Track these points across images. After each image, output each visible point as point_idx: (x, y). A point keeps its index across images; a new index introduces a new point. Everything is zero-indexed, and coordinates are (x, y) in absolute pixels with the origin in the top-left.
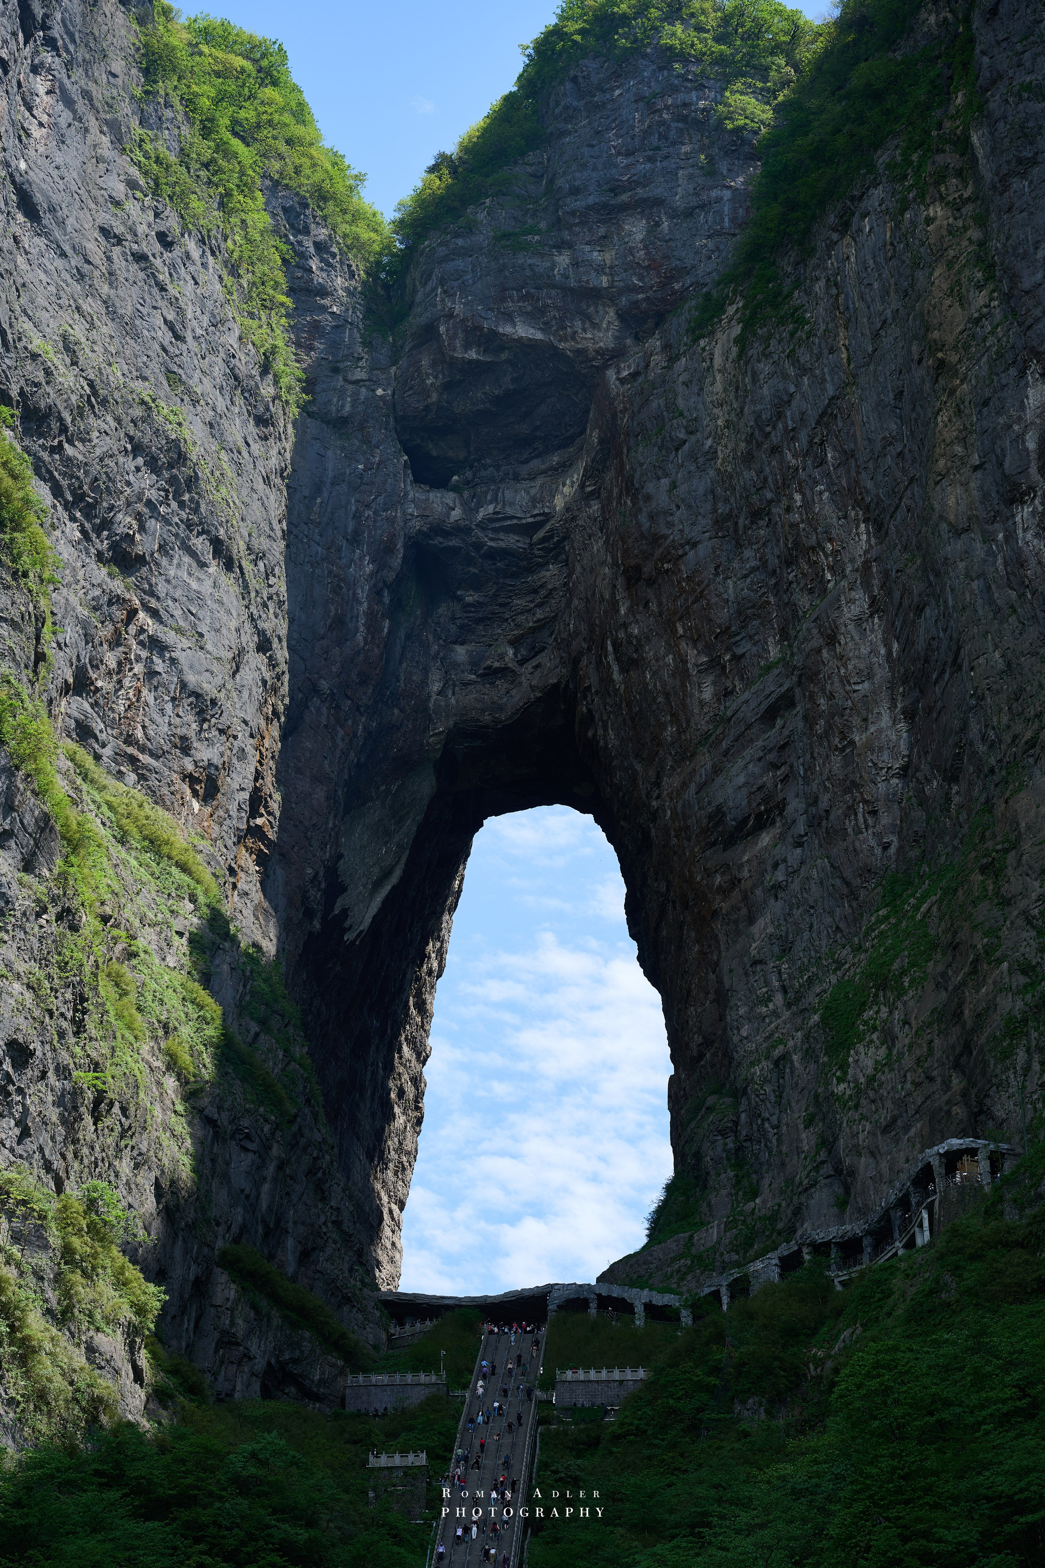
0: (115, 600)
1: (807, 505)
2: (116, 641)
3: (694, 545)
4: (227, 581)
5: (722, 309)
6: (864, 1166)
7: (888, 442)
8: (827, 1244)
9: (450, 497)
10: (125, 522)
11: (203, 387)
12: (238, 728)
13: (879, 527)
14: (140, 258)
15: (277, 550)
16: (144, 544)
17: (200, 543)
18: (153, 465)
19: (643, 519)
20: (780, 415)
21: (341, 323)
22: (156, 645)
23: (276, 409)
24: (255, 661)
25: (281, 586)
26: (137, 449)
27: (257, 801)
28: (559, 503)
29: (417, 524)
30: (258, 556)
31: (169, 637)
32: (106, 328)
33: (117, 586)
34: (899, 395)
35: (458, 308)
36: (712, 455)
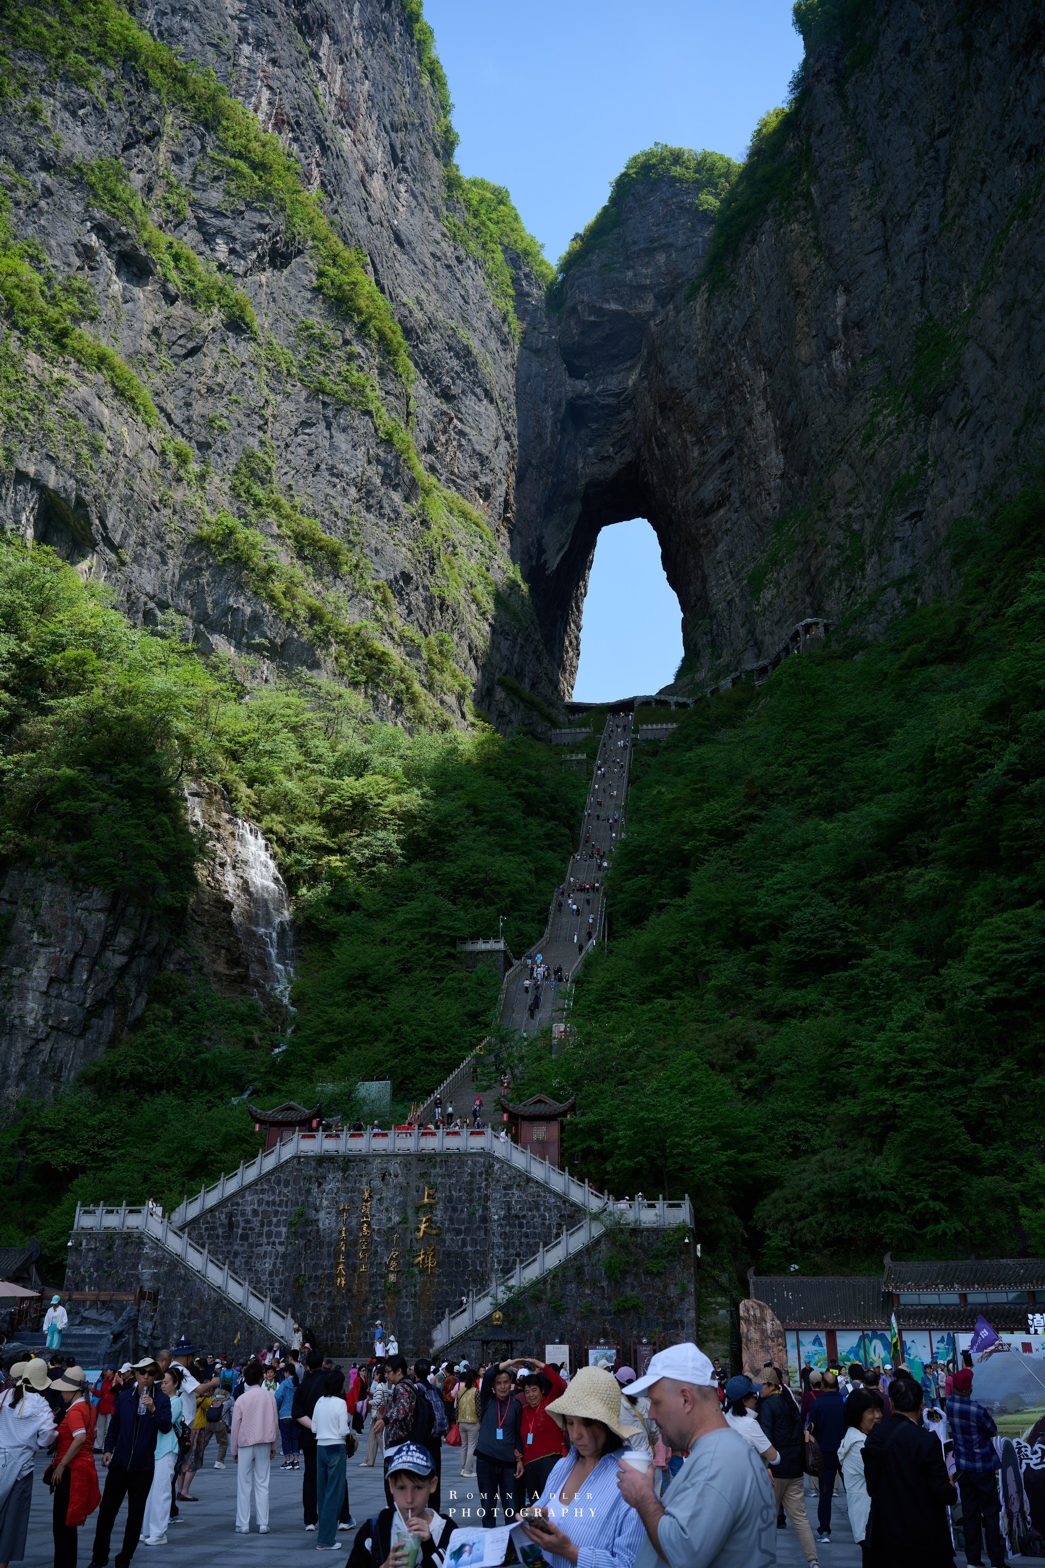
0: (444, 413)
1: (738, 366)
2: (445, 431)
3: (689, 390)
4: (491, 408)
5: (699, 288)
6: (768, 639)
7: (774, 333)
8: (752, 671)
9: (584, 383)
10: (447, 380)
11: (478, 325)
12: (497, 470)
13: (770, 371)
14: (448, 267)
15: (512, 398)
16: (455, 390)
17: (478, 391)
18: (457, 356)
19: (667, 382)
20: (726, 329)
21: (536, 308)
22: (462, 433)
23: (510, 338)
24: (504, 444)
25: (514, 413)
26: (450, 349)
27: (507, 505)
28: (630, 383)
29: (570, 394)
30: (504, 400)
31: (467, 430)
32: (435, 296)
33: (444, 407)
34: (779, 311)
35: (586, 298)
36: (697, 351)
